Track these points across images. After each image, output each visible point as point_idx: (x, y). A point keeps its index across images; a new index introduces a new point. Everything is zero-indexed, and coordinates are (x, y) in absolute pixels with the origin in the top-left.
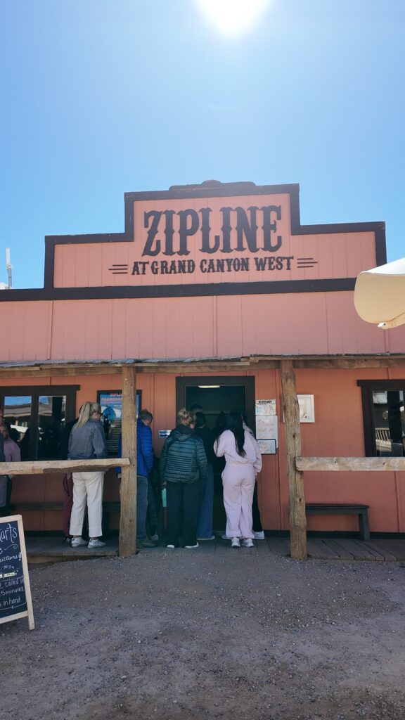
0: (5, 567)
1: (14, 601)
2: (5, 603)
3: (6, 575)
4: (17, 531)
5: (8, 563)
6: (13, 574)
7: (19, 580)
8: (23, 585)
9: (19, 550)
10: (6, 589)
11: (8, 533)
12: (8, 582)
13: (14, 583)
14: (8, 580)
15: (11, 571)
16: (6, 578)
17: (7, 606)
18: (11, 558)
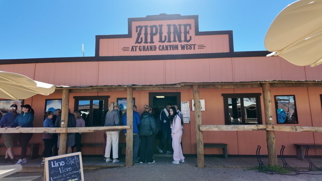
0: (73, 176)
4: (79, 160)
5: (74, 174)
6: (77, 179)
9: (79, 168)
11: (75, 160)
15: (75, 178)
18: (76, 172)
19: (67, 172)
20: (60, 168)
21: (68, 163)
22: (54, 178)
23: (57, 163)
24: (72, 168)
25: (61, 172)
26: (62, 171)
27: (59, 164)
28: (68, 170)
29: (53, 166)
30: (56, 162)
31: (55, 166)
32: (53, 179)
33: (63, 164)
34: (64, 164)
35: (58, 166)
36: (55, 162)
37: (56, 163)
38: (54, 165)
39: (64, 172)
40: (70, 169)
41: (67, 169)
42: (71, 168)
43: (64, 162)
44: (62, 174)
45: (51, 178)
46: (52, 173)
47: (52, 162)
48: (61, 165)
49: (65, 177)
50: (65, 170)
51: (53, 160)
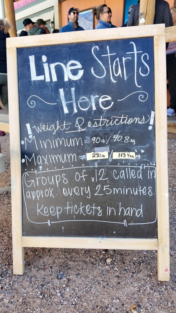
0: (116, 137)
1: (129, 212)
2: (109, 211)
3: (116, 156)
4: (151, 63)
5: (123, 130)
6: (132, 155)
7: (145, 172)
8: (152, 183)
9: (150, 105)
10: (114, 183)
11: (130, 64)
12: (118, 170)
13: (132, 175)
14: (119, 166)
15: (127, 148)
16: (115, 162)
17: (112, 218)
18: (130, 121)
19: (90, 116)
20: (61, 91)
21: (99, 72)
22: (39, 130)
23: (53, 66)
24: (114, 99)
25: (66, 111)
26: (70, 107)
27: (60, 72)
28: (97, 104)
29: (34, 77)
30: (49, 62)
31: (41, 78)
32: (33, 131)
33: (75, 72)
34: (81, 73)
35: (55, 79)
36: (44, 58)
37: (46, 66)
38: (40, 71)
39: (80, 113)
40: (106, 104)
41: (93, 98)
42: (109, 98)
43: (79, 66)
44: (71, 117)
45: (28, 125)
46: (32, 105)
47: (32, 59)
48: (68, 76)
49: (82, 135)
50: (84, 105)
51: (38, 51)
